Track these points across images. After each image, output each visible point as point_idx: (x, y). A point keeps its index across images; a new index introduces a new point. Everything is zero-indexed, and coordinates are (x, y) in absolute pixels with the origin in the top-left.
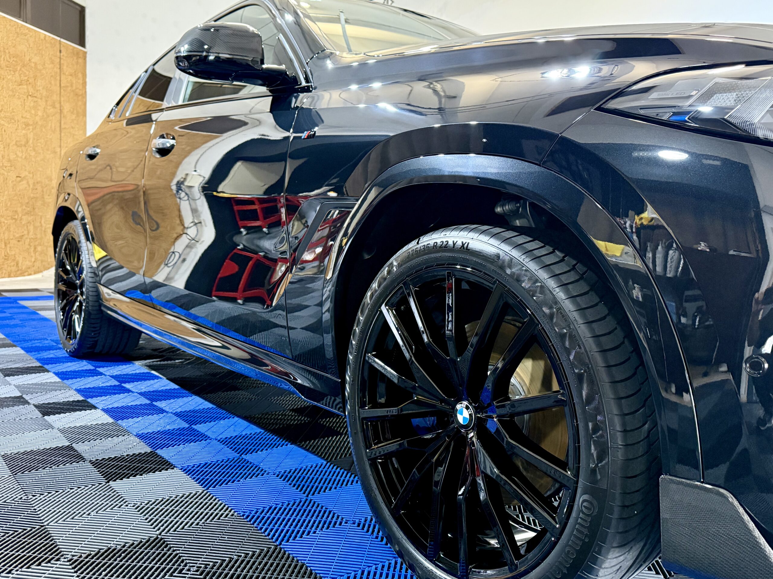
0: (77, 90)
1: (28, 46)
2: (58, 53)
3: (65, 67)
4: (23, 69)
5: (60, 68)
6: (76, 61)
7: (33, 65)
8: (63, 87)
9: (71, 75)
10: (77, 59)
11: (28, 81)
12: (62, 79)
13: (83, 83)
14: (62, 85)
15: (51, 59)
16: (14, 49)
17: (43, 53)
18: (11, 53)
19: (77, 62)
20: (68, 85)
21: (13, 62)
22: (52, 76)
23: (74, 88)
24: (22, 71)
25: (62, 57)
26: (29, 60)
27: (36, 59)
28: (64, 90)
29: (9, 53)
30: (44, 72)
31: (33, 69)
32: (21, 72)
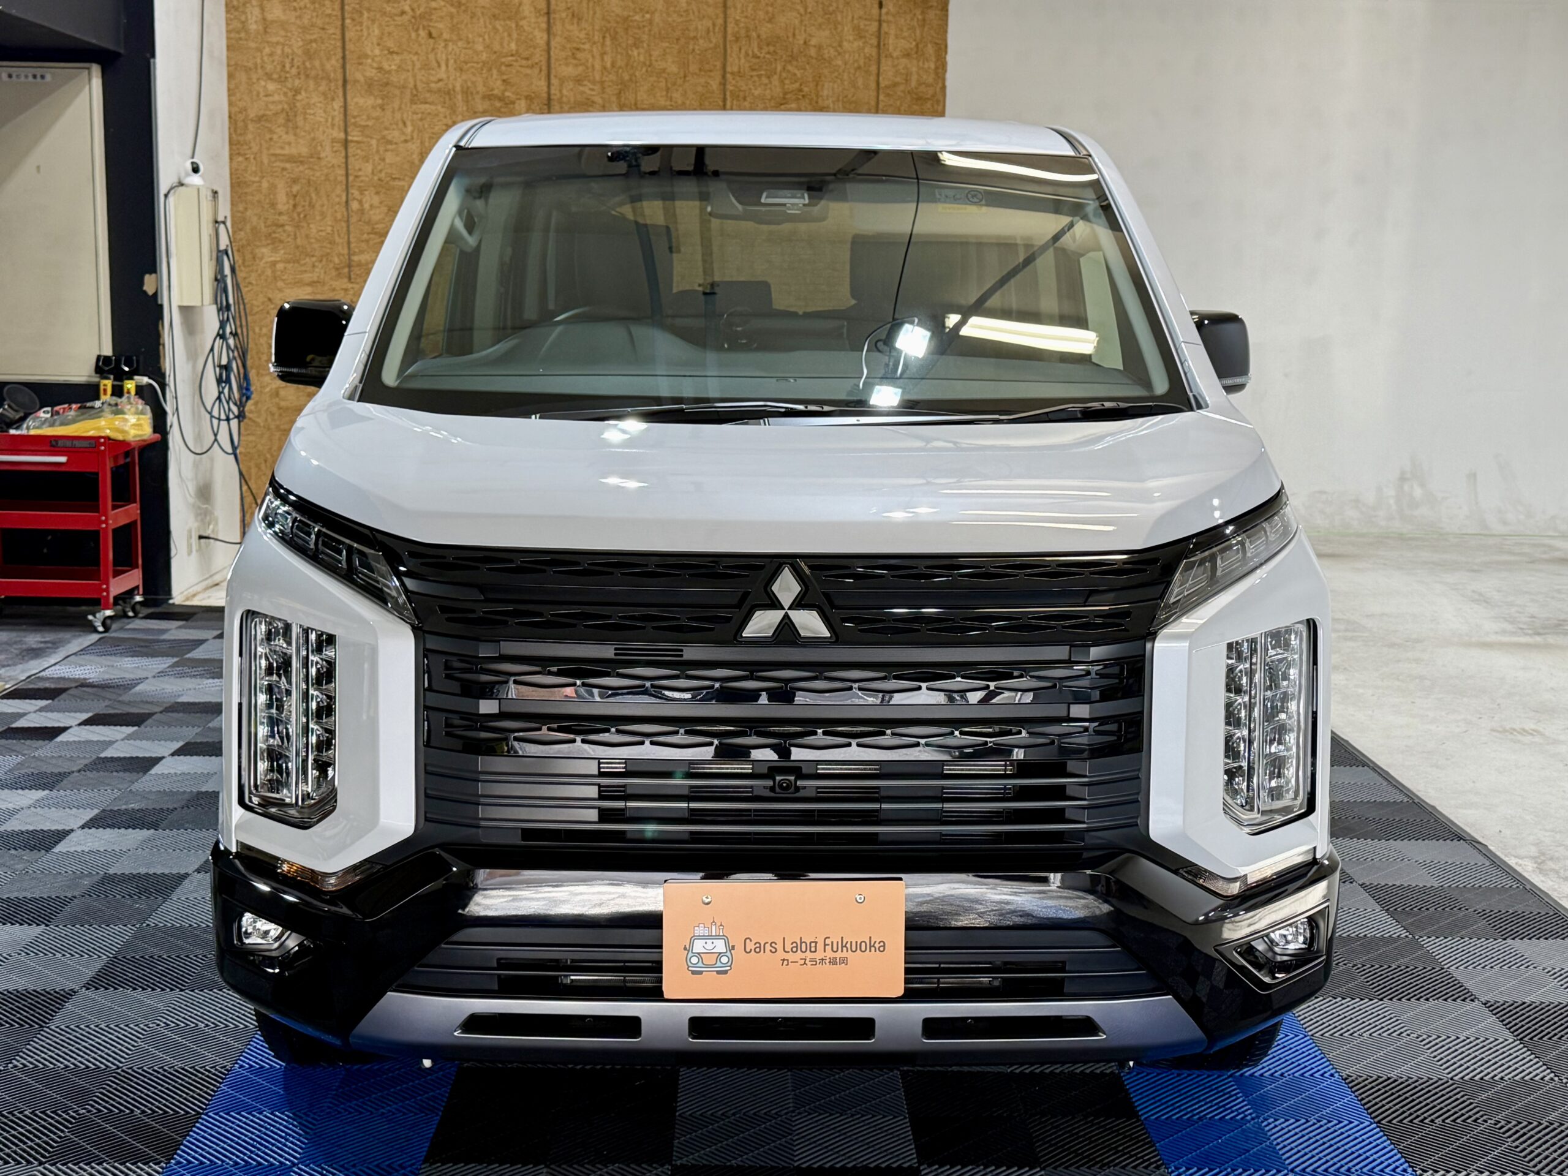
0: (922, 88)
1: (802, 11)
2: (875, 11)
3: (891, 41)
4: (789, 67)
5: (879, 46)
6: (920, 17)
7: (813, 52)
8: (887, 87)
9: (907, 55)
10: (923, 13)
11: (801, 90)
12: (881, 71)
13: (937, 68)
14: (882, 85)
15: (856, 28)
16: (769, 26)
17: (839, 18)
18: (764, 36)
19: (924, 20)
20: (898, 79)
21: (768, 56)
22: (859, 68)
23: (914, 84)
24: (789, 71)
25: (884, 17)
26: (805, 43)
27: (821, 36)
28: (888, 95)
29: (759, 36)
30: (839, 62)
31: (814, 61)
32: (784, 75)
